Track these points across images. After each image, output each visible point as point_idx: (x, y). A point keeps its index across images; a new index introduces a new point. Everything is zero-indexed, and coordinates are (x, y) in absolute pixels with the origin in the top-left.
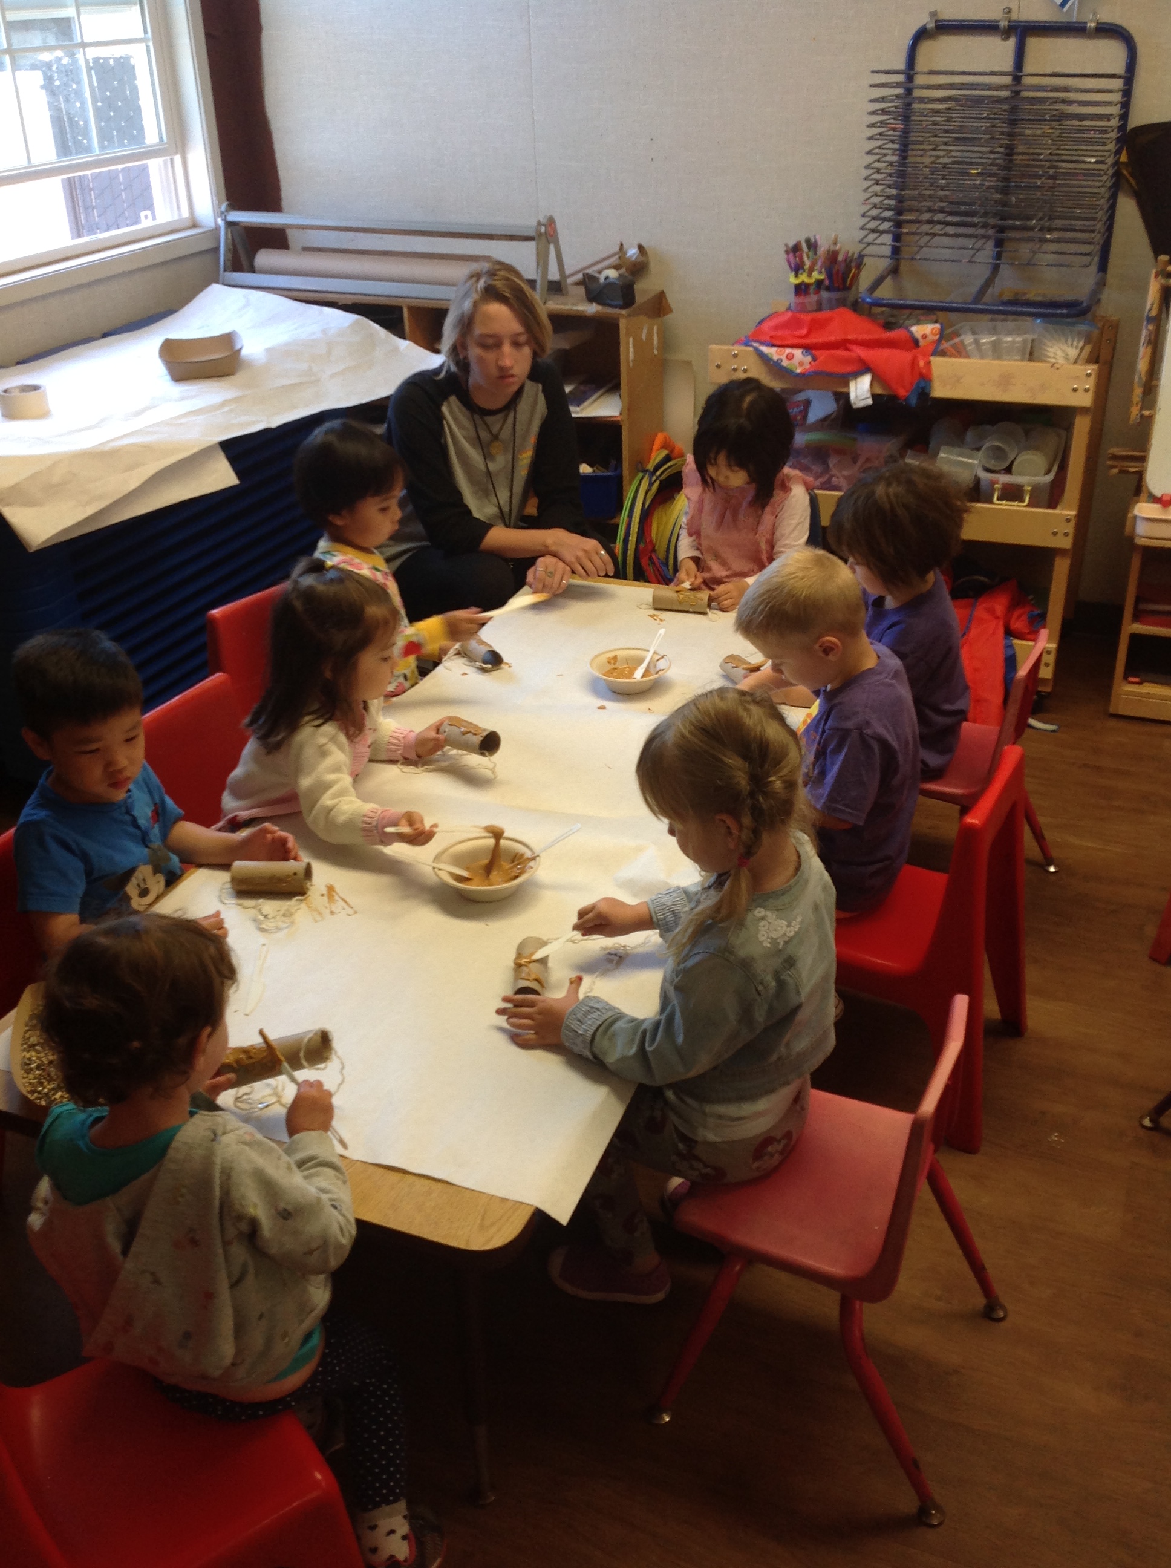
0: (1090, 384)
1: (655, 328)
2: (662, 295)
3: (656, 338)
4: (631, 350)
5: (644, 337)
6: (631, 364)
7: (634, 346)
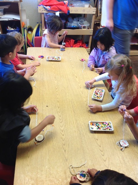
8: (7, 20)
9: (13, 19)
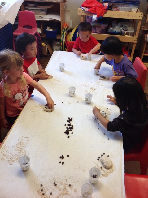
0: (142, 16)
1: (64, 5)
9: (54, 19)
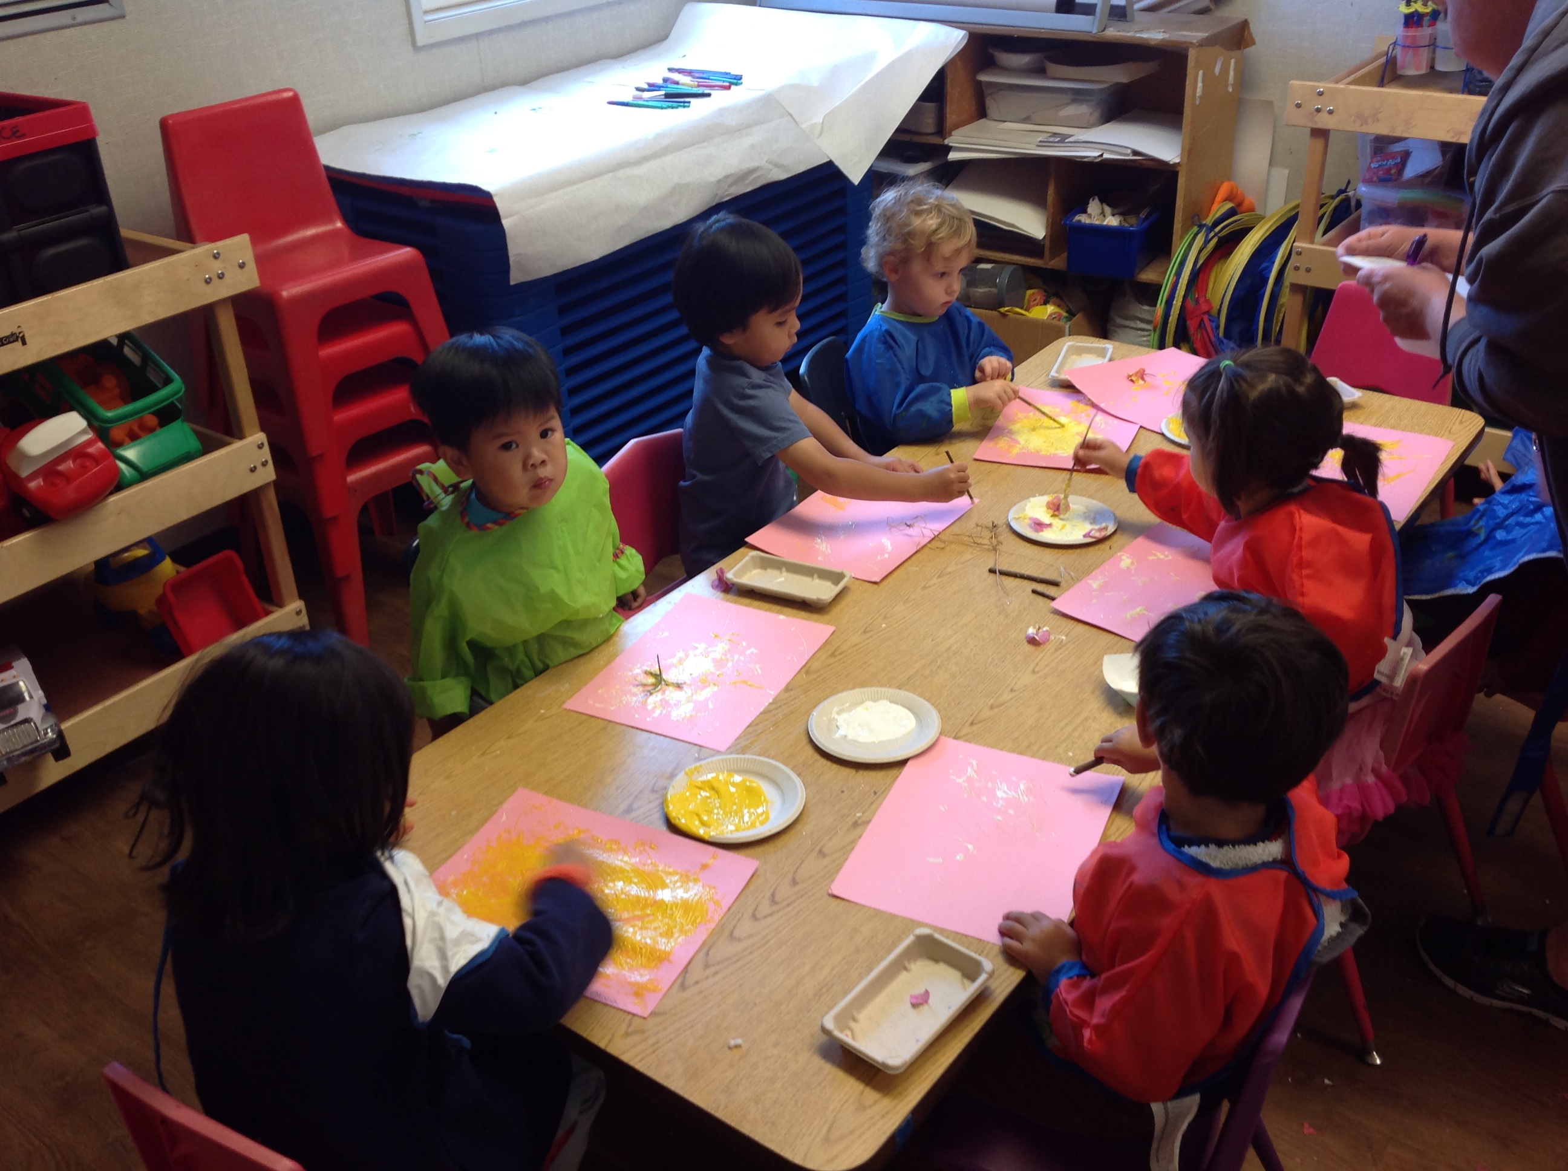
1: (1233, 61)
2: (1244, 25)
3: (1232, 73)
4: (1200, 84)
5: (1217, 71)
6: (1198, 102)
7: (1203, 82)
8: (1092, 154)
9: (1135, 153)
